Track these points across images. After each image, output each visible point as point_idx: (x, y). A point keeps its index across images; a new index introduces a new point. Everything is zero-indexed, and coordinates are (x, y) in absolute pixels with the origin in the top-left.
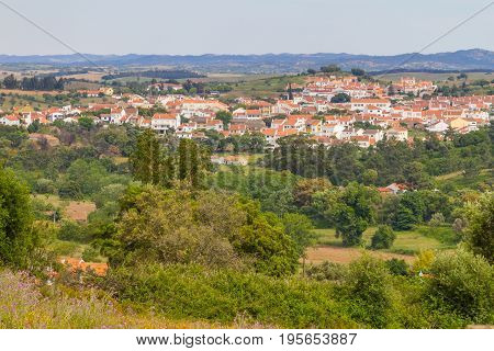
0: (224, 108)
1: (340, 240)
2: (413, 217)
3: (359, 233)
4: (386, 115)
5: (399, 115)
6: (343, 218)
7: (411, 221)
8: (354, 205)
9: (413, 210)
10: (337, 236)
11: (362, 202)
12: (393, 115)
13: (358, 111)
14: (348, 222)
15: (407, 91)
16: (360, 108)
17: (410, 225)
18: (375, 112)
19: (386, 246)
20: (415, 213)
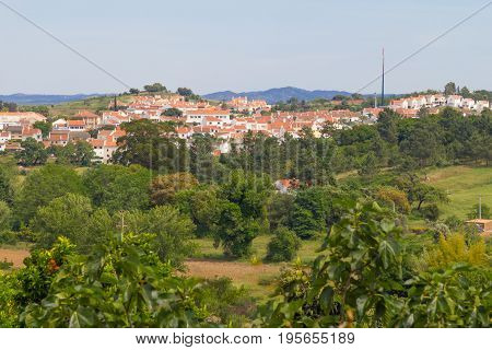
0: (41, 118)
1: (220, 251)
2: (313, 222)
3: (248, 240)
4: (228, 127)
5: (243, 127)
6: (225, 219)
7: (310, 226)
8: (240, 201)
9: (313, 212)
10: (216, 246)
11: (252, 196)
12: (236, 127)
13: (195, 124)
14: (233, 224)
15: (240, 110)
16: (197, 121)
17: (310, 232)
18: (215, 123)
19: (288, 257)
20: (316, 216)
